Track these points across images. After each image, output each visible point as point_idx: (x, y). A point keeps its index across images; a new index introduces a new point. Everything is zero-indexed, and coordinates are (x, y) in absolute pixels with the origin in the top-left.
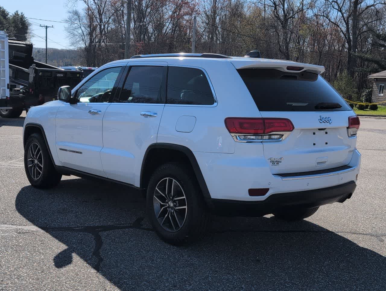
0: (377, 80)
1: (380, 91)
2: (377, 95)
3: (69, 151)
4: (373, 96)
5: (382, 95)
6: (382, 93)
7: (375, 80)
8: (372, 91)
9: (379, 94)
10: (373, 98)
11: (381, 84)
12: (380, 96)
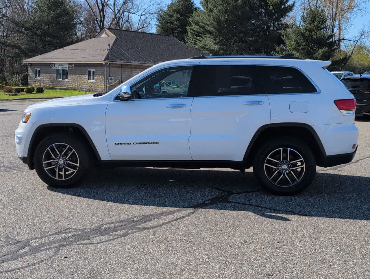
0: (32, 64)
1: (36, 75)
2: (33, 79)
3: (139, 144)
4: (29, 80)
5: (39, 78)
6: (39, 77)
7: (30, 64)
8: (27, 75)
9: (35, 78)
10: (29, 81)
11: (37, 69)
12: (36, 80)
